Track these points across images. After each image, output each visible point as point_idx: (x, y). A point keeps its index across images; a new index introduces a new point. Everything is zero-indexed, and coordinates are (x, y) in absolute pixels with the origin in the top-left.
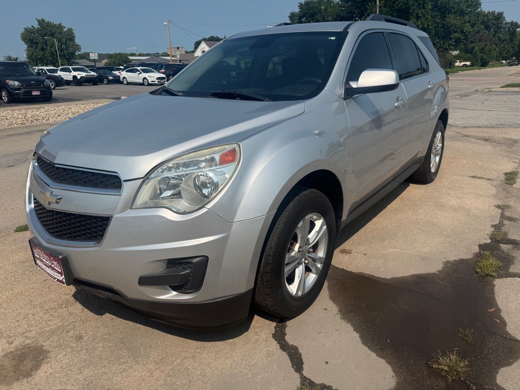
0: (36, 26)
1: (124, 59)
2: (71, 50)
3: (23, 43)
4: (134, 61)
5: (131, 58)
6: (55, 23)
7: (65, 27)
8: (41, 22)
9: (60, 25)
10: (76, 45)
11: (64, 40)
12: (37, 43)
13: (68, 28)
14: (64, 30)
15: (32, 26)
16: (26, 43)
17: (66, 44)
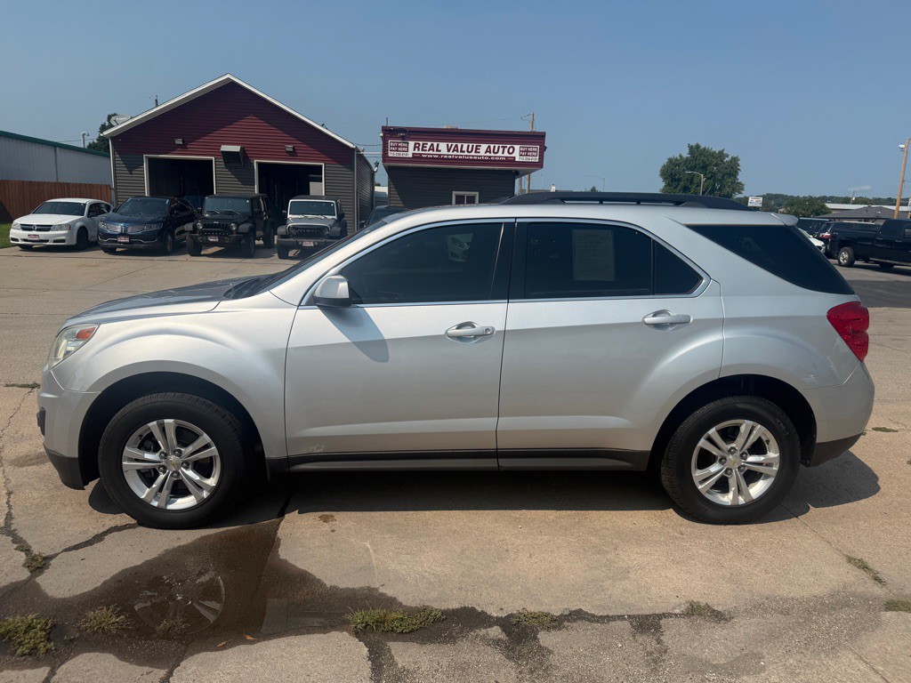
0: (686, 154)
1: (817, 207)
2: (727, 190)
3: (661, 179)
4: (834, 212)
5: (830, 206)
6: (713, 150)
7: (728, 156)
8: (695, 150)
9: (721, 153)
10: (738, 183)
11: (719, 176)
12: (679, 180)
13: (732, 158)
14: (727, 159)
15: (680, 156)
16: (665, 179)
17: (721, 181)
